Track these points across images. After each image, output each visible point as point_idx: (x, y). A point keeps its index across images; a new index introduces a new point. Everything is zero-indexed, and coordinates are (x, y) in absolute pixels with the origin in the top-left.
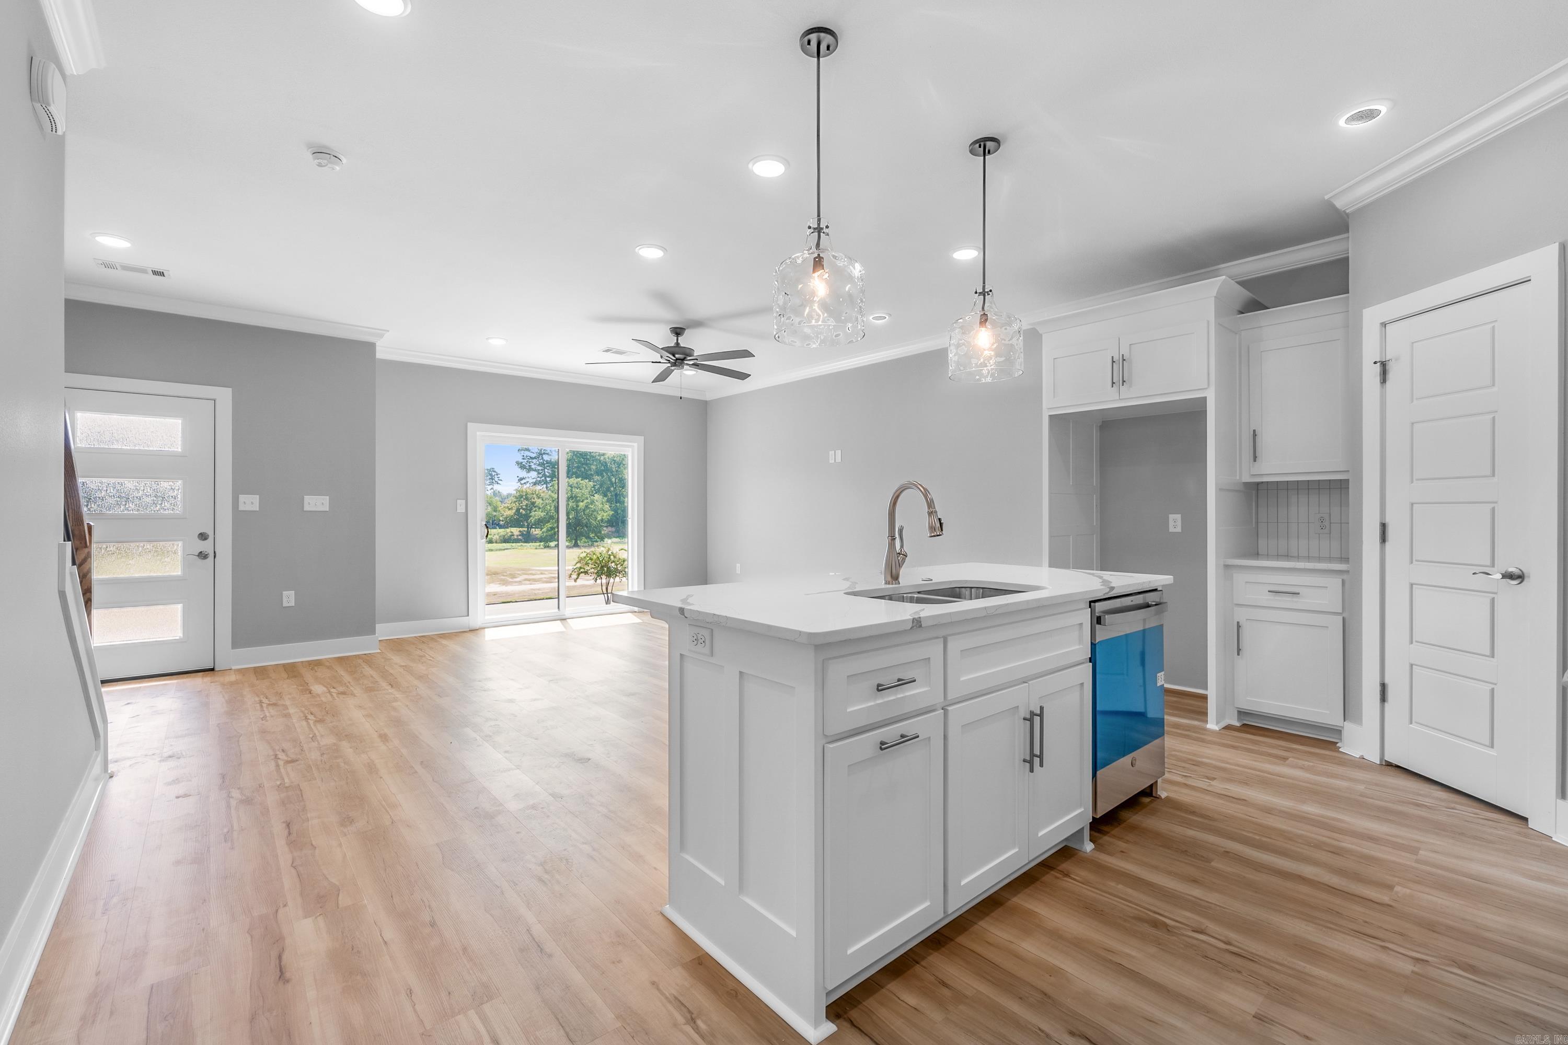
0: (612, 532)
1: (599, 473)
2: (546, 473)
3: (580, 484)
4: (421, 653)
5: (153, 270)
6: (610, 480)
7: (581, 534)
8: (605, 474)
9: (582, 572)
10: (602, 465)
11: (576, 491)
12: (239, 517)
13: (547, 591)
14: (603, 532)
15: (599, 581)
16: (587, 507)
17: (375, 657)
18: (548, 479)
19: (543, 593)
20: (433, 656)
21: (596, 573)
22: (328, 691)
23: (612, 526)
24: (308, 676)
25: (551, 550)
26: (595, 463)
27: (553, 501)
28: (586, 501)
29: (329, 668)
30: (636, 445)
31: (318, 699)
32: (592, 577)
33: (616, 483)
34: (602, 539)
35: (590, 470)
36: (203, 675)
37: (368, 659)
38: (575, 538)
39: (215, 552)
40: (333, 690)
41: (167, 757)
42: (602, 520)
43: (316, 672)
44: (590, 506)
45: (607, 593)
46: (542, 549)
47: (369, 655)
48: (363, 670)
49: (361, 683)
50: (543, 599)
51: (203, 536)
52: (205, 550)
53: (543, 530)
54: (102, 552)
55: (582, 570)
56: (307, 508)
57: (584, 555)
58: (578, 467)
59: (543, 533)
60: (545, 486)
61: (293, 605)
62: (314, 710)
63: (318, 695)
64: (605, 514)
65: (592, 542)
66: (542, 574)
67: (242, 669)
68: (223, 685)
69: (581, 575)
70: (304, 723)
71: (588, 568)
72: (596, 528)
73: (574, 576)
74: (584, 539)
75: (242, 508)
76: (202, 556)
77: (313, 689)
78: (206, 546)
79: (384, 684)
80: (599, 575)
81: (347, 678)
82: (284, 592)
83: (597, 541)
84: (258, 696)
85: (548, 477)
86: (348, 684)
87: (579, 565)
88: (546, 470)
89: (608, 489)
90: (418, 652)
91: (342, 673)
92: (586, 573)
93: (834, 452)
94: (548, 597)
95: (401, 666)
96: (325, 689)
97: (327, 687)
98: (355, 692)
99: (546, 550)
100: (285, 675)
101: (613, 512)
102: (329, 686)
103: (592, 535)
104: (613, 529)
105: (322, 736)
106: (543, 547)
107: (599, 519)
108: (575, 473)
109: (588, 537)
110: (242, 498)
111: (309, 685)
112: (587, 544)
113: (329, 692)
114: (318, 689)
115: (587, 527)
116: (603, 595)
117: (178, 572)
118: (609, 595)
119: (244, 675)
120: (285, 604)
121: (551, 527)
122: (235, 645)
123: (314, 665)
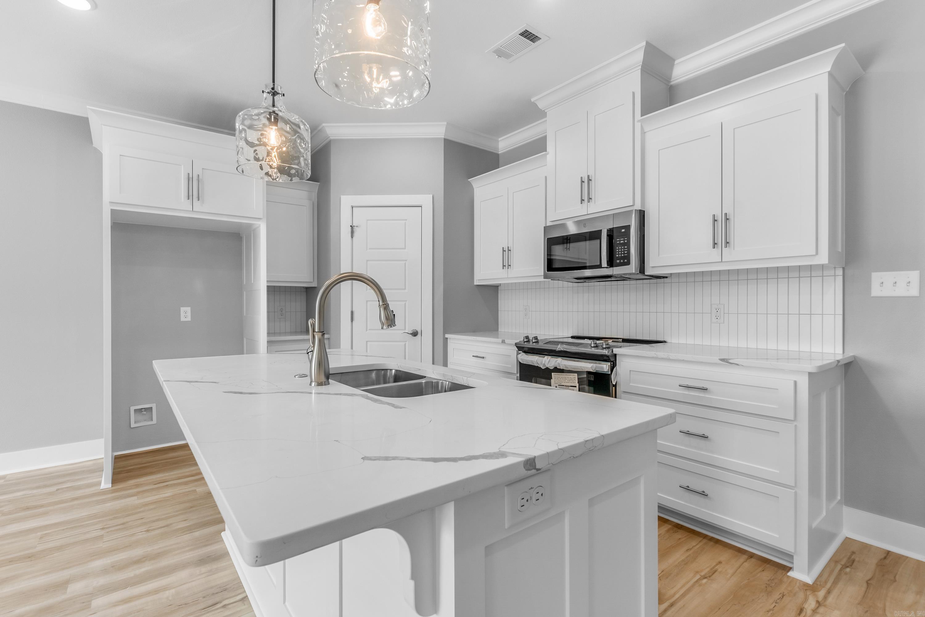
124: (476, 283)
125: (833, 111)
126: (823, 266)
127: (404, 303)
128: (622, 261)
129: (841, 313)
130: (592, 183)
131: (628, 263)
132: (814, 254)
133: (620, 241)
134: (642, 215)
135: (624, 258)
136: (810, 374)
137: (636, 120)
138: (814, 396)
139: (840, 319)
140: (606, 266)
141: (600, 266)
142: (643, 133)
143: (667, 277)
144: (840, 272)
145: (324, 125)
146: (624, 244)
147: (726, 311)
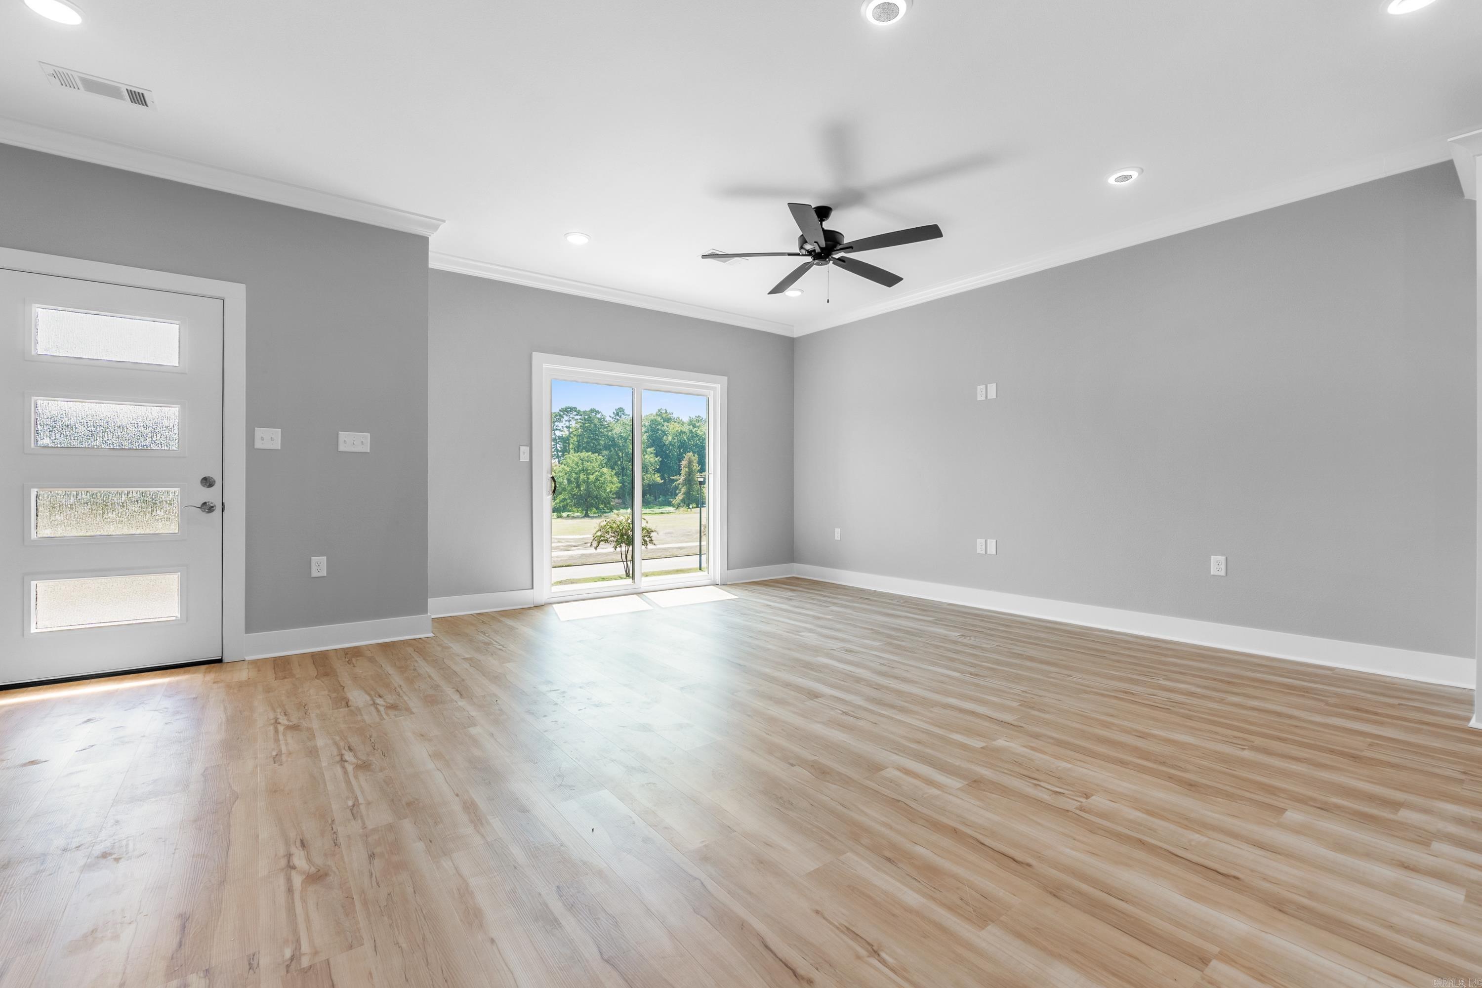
0: (619, 504)
1: (607, 447)
2: (558, 448)
3: (591, 457)
4: (486, 639)
5: (129, 88)
6: (618, 455)
7: (592, 505)
8: (612, 449)
9: (602, 541)
10: (610, 440)
11: (587, 464)
12: (254, 455)
13: (565, 558)
14: (612, 503)
15: (618, 549)
16: (597, 479)
17: (429, 644)
18: (560, 454)
19: (561, 560)
20: (502, 643)
21: (616, 542)
22: (371, 702)
23: (619, 498)
24: (344, 674)
25: (564, 520)
26: (603, 438)
27: (566, 474)
28: (595, 474)
29: (372, 660)
30: (718, 386)
31: (359, 718)
32: (612, 545)
33: (622, 457)
34: (611, 510)
35: (599, 444)
36: (207, 668)
37: (419, 646)
38: (586, 509)
39: (223, 503)
40: (379, 701)
41: (98, 857)
42: (611, 492)
43: (354, 667)
44: (601, 479)
45: (627, 561)
46: (555, 519)
47: (420, 641)
48: (416, 665)
49: (417, 687)
50: (562, 566)
51: (207, 482)
52: (211, 501)
53: (556, 501)
54: (71, 501)
55: (602, 538)
56: (342, 448)
57: (605, 523)
58: (588, 443)
59: (556, 504)
60: (557, 460)
61: (325, 575)
62: (354, 740)
63: (359, 709)
64: (614, 487)
65: (601, 512)
66: (559, 542)
67: (258, 660)
68: (229, 686)
69: (601, 543)
70: (339, 770)
71: (608, 536)
72: (605, 499)
73: (595, 544)
74: (594, 510)
75: (258, 445)
76: (207, 507)
77: (351, 698)
78: (211, 495)
79: (449, 692)
80: (619, 543)
81: (397, 679)
82: (312, 558)
83: (605, 512)
84: (274, 710)
85: (560, 451)
86: (399, 689)
87: (599, 534)
88: (558, 445)
89: (615, 463)
90: (482, 637)
91: (390, 669)
92: (606, 541)
93: (984, 386)
94: (567, 564)
95: (465, 659)
96: (368, 698)
97: (369, 695)
98: (411, 704)
99: (559, 520)
100: (313, 672)
101: (621, 485)
102: (372, 693)
103: (601, 506)
104: (620, 501)
105: (369, 804)
106: (556, 517)
107: (608, 491)
108: (584, 448)
109: (597, 508)
110: (259, 432)
111: (345, 689)
112: (596, 515)
113: (375, 704)
114: (358, 697)
115: (597, 498)
116: (622, 563)
117: (172, 528)
118: (629, 563)
119: (259, 670)
120: (315, 574)
121: (563, 499)
122: (250, 628)
123: (352, 654)
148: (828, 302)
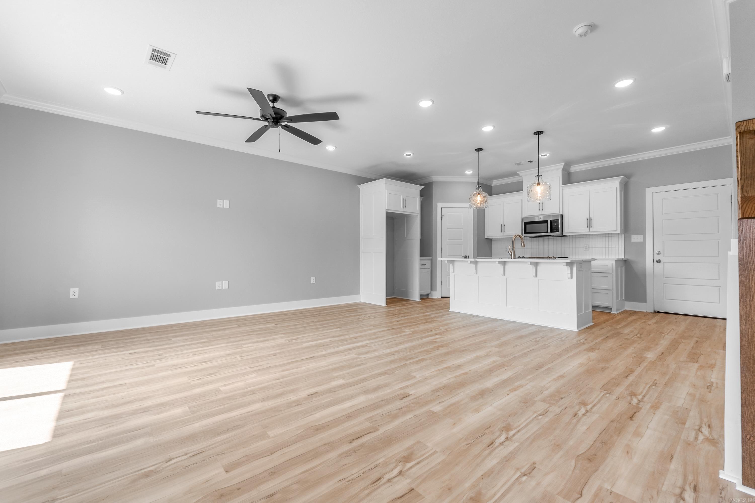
124: (486, 237)
125: (621, 191)
126: (618, 233)
127: (461, 245)
128: (556, 231)
129: (624, 246)
130: (543, 204)
131: (558, 231)
132: (616, 230)
133: (555, 224)
134: (562, 216)
135: (556, 230)
136: (616, 260)
137: (560, 186)
138: (617, 267)
139: (623, 248)
140: (550, 232)
141: (547, 232)
142: (562, 190)
143: (568, 236)
144: (623, 235)
145: (433, 176)
146: (556, 225)
147: (589, 247)
148: (280, 151)
